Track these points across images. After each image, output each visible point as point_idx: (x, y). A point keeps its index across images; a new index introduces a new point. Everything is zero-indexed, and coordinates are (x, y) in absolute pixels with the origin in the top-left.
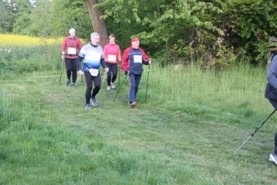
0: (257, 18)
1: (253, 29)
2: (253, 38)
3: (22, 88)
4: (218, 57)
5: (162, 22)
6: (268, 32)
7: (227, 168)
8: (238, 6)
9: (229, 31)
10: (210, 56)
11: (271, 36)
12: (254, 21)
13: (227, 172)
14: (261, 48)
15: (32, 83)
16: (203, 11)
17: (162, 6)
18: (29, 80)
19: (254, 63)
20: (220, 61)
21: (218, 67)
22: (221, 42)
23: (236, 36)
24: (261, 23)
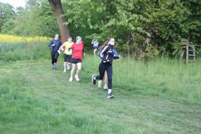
0: (173, 26)
1: (170, 33)
3: (9, 71)
4: (147, 52)
5: (108, 27)
6: (181, 35)
7: (147, 124)
8: (160, 17)
9: (154, 34)
10: (141, 51)
11: (182, 38)
12: (171, 28)
13: (147, 127)
14: (176, 46)
15: (15, 68)
16: (136, 21)
17: (108, 17)
18: (14, 66)
19: (172, 57)
20: (147, 54)
21: (146, 59)
22: (149, 41)
23: (159, 37)
24: (176, 29)
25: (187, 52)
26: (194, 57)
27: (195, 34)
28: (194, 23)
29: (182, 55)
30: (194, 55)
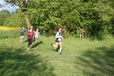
1: (75, 26)
2: (75, 29)
4: (64, 34)
11: (81, 28)
12: (76, 24)
22: (65, 30)
24: (78, 24)
25: (83, 35)
26: (86, 37)
27: (86, 26)
28: (86, 22)
29: (81, 36)
30: (86, 36)
